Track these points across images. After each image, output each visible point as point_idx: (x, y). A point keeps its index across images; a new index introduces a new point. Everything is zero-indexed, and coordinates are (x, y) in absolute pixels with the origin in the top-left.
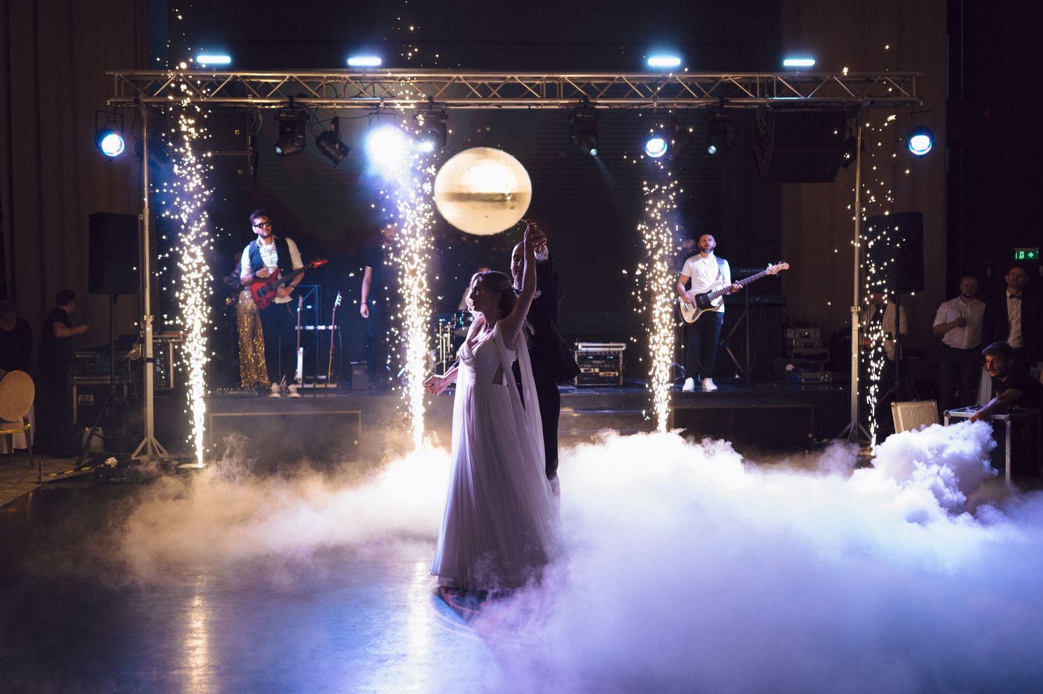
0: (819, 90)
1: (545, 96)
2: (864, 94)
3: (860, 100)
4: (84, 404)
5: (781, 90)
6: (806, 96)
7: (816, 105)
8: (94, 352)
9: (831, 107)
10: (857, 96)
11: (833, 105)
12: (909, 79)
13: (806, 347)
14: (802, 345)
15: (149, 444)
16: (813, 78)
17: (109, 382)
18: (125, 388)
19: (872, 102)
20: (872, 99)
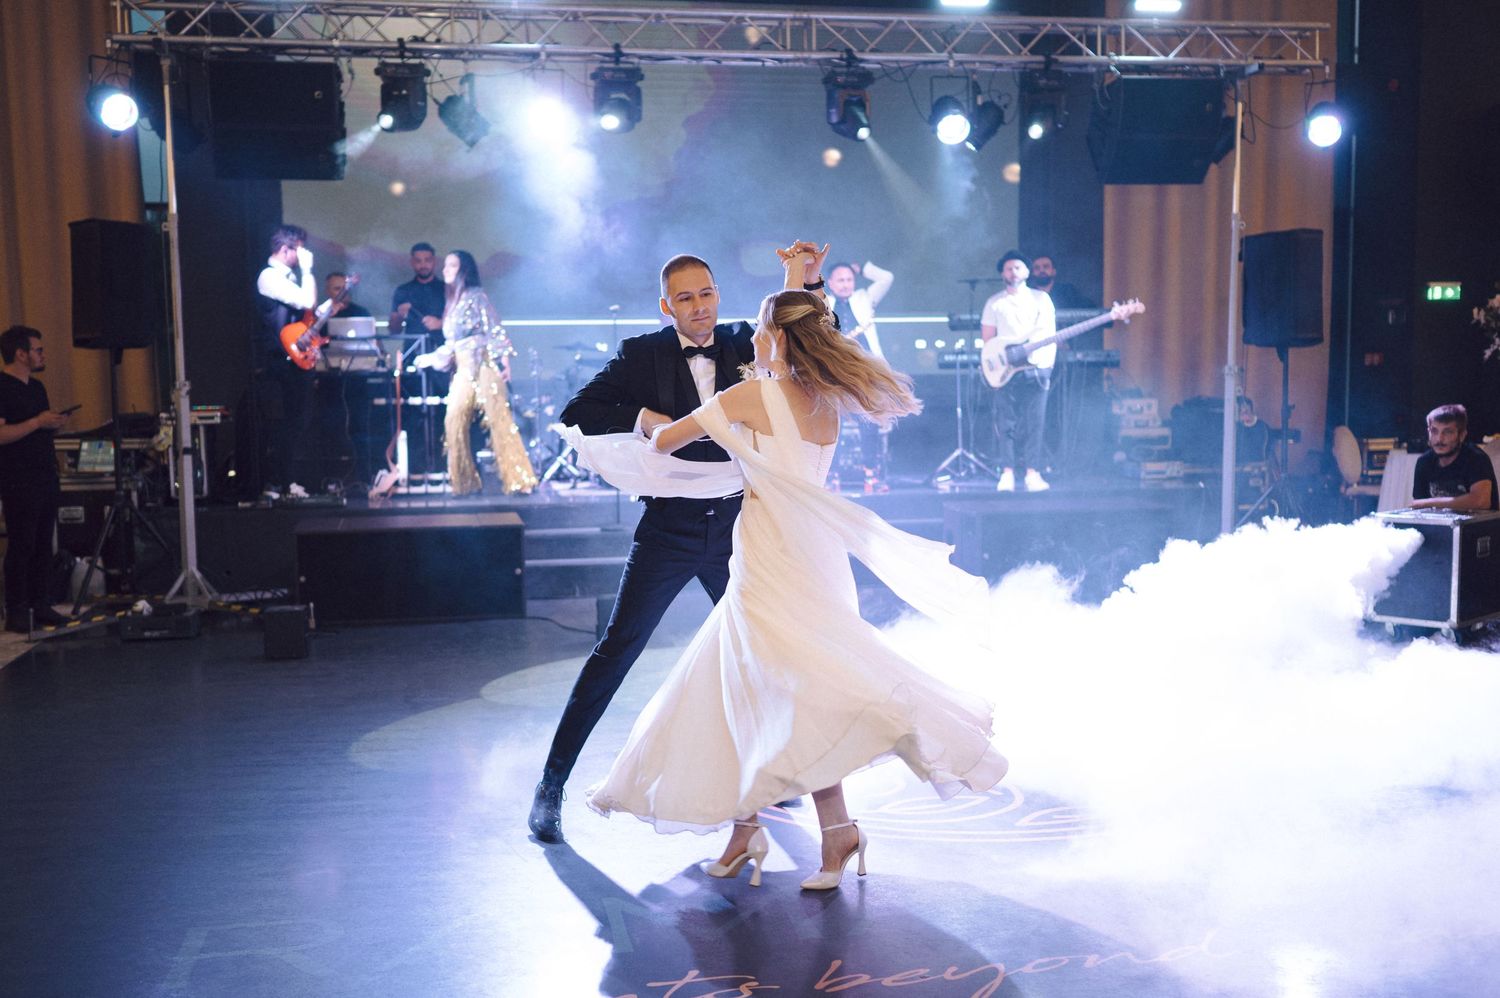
0: (1185, 48)
1: (789, 47)
2: (1248, 54)
3: (1242, 62)
4: (69, 522)
5: (1133, 47)
6: (1166, 54)
7: (1180, 68)
8: (78, 441)
9: (1200, 72)
10: (1240, 57)
11: (1202, 69)
12: (1308, 34)
13: (1137, 426)
14: (1132, 424)
15: (190, 582)
16: (1175, 28)
17: (112, 487)
18: (134, 496)
19: (1261, 67)
20: (1261, 61)
